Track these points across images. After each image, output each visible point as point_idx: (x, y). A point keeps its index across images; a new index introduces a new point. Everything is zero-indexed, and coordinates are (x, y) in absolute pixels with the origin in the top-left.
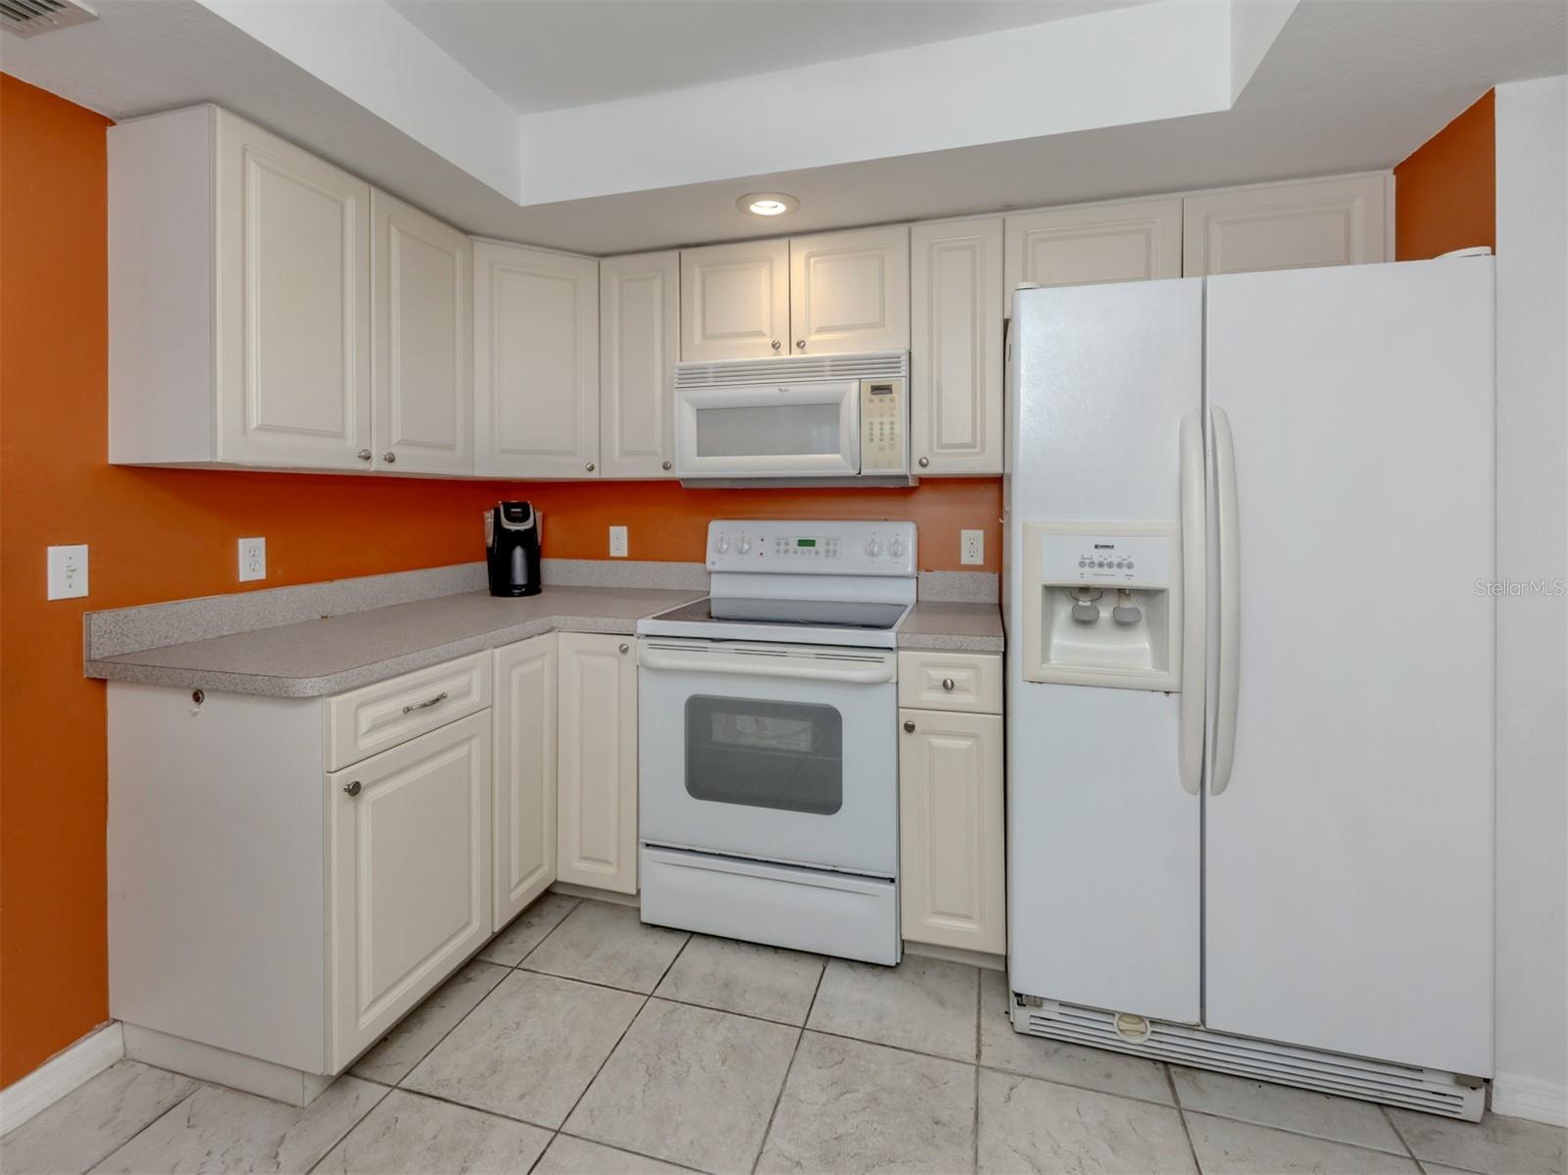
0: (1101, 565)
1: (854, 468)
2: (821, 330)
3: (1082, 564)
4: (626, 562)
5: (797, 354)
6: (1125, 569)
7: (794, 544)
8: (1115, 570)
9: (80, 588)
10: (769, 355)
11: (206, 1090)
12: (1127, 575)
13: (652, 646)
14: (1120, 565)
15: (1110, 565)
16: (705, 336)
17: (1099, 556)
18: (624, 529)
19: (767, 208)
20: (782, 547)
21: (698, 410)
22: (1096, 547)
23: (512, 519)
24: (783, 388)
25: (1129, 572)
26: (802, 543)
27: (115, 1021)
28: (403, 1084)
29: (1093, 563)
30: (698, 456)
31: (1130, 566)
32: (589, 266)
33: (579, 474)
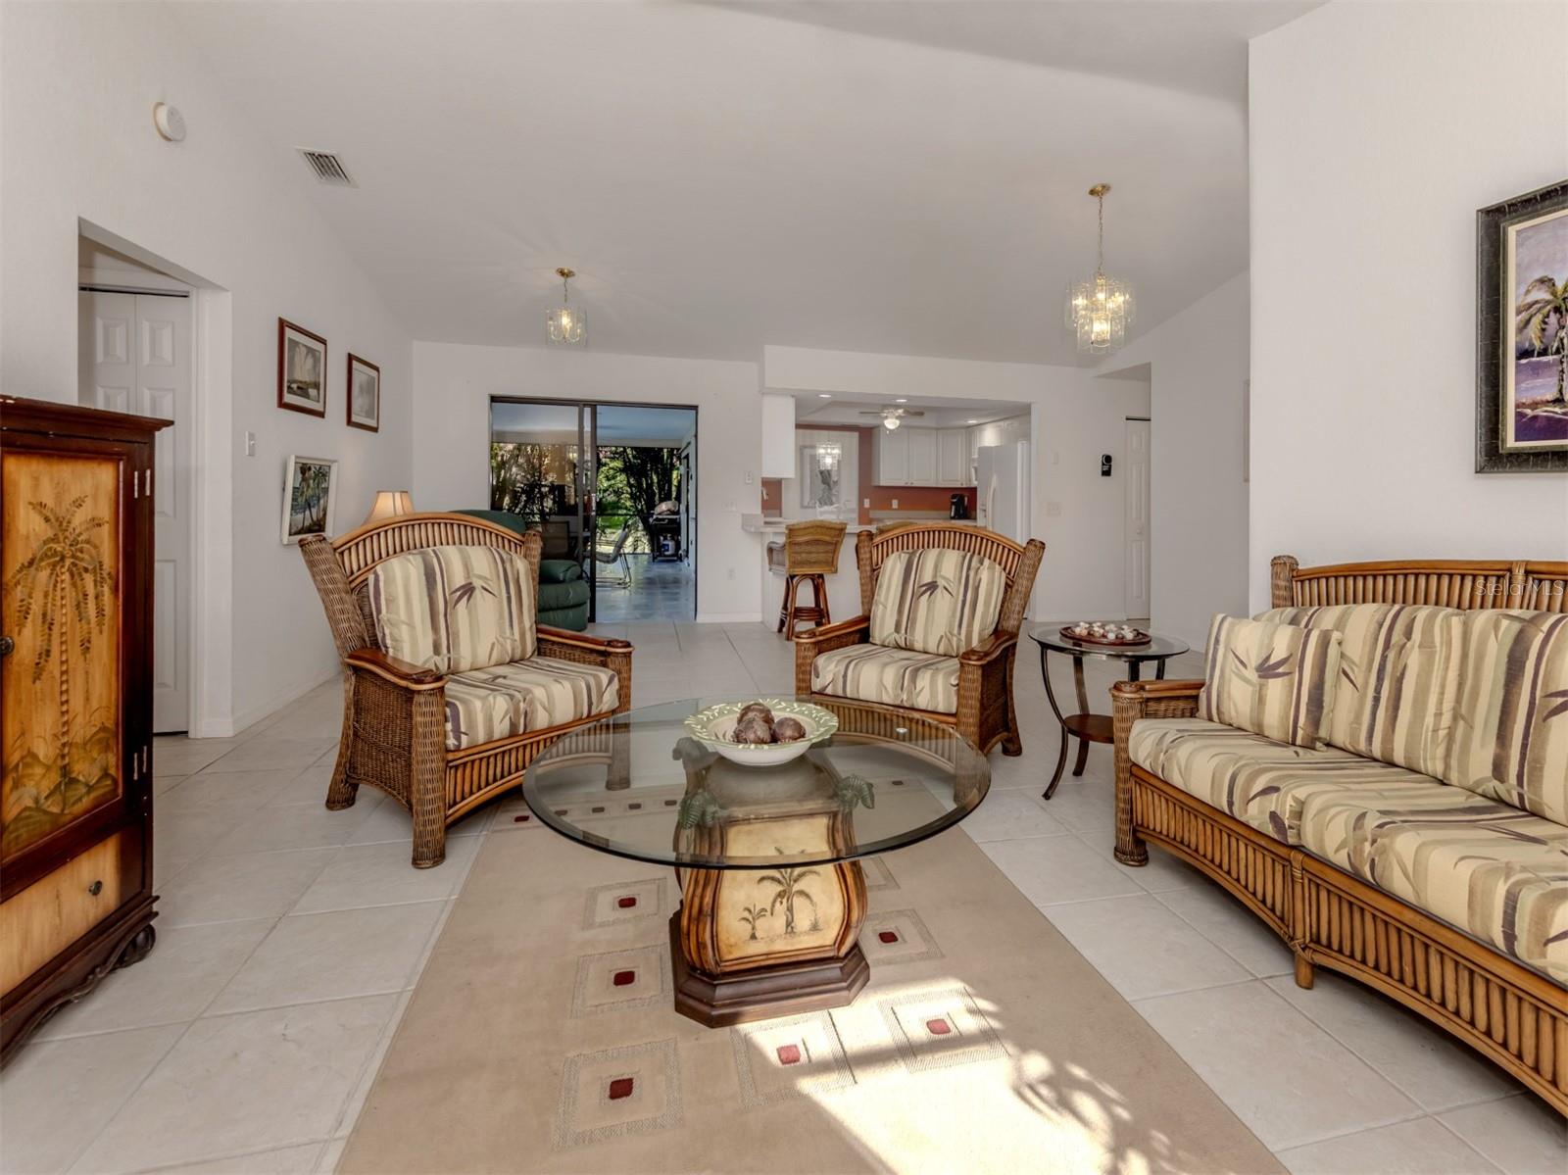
32: (963, 431)
33: (960, 486)
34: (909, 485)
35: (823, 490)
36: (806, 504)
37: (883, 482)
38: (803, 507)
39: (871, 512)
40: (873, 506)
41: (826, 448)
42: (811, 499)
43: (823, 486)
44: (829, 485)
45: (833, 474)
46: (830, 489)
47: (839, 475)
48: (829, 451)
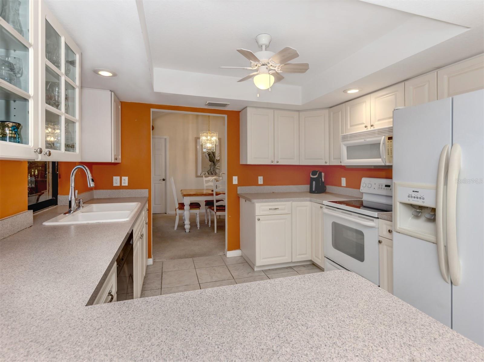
0: (414, 197)
1: (384, 163)
2: (379, 120)
3: (409, 197)
4: (345, 188)
5: (372, 129)
6: (422, 199)
7: (384, 186)
8: (419, 199)
9: (237, 183)
10: (365, 130)
11: (247, 263)
12: (423, 202)
13: (326, 208)
14: (420, 198)
15: (417, 198)
16: (351, 126)
17: (414, 194)
18: (345, 178)
19: (353, 92)
20: (381, 187)
21: (347, 147)
22: (413, 191)
23: (313, 175)
24: (365, 140)
25: (423, 201)
26: (386, 186)
27: (241, 250)
28: (267, 275)
29: (412, 196)
30: (347, 159)
31: (423, 199)
32: (327, 111)
33: (324, 164)
34: (275, 163)
35: (211, 166)
36: (199, 174)
37: (250, 162)
38: (197, 176)
39: (239, 188)
40: (240, 183)
41: (207, 137)
42: (202, 171)
43: (210, 163)
44: (214, 162)
45: (217, 155)
46: (215, 165)
47: (220, 156)
48: (209, 137)
